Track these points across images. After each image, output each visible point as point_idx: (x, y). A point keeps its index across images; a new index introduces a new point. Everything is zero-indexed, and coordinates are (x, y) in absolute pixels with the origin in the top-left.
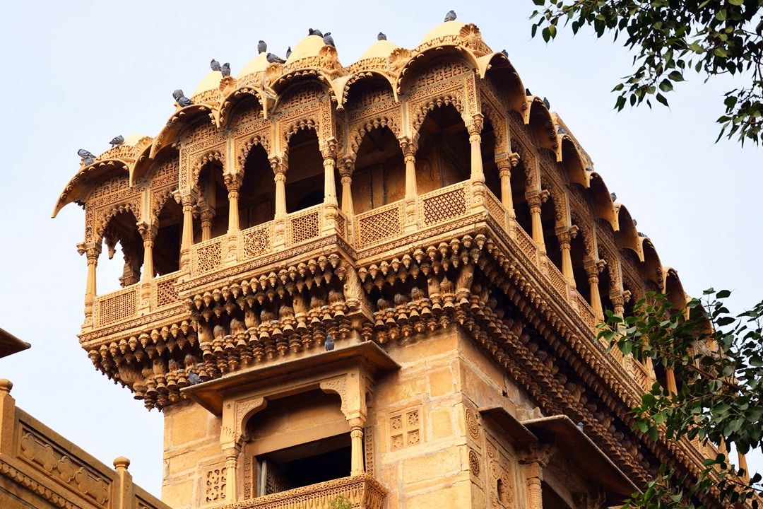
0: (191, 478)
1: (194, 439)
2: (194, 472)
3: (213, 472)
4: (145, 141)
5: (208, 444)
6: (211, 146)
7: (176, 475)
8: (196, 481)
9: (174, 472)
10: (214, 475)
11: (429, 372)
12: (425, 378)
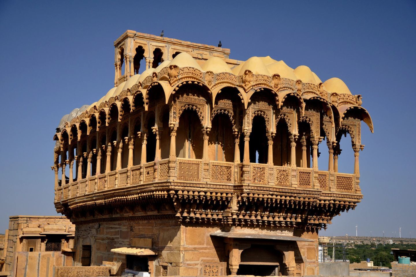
0: (197, 266)
1: (197, 244)
2: (198, 264)
3: (208, 266)
4: (209, 73)
5: (205, 249)
6: (263, 108)
7: (188, 262)
8: (199, 269)
9: (187, 260)
10: (208, 268)
11: (307, 246)
12: (305, 249)
